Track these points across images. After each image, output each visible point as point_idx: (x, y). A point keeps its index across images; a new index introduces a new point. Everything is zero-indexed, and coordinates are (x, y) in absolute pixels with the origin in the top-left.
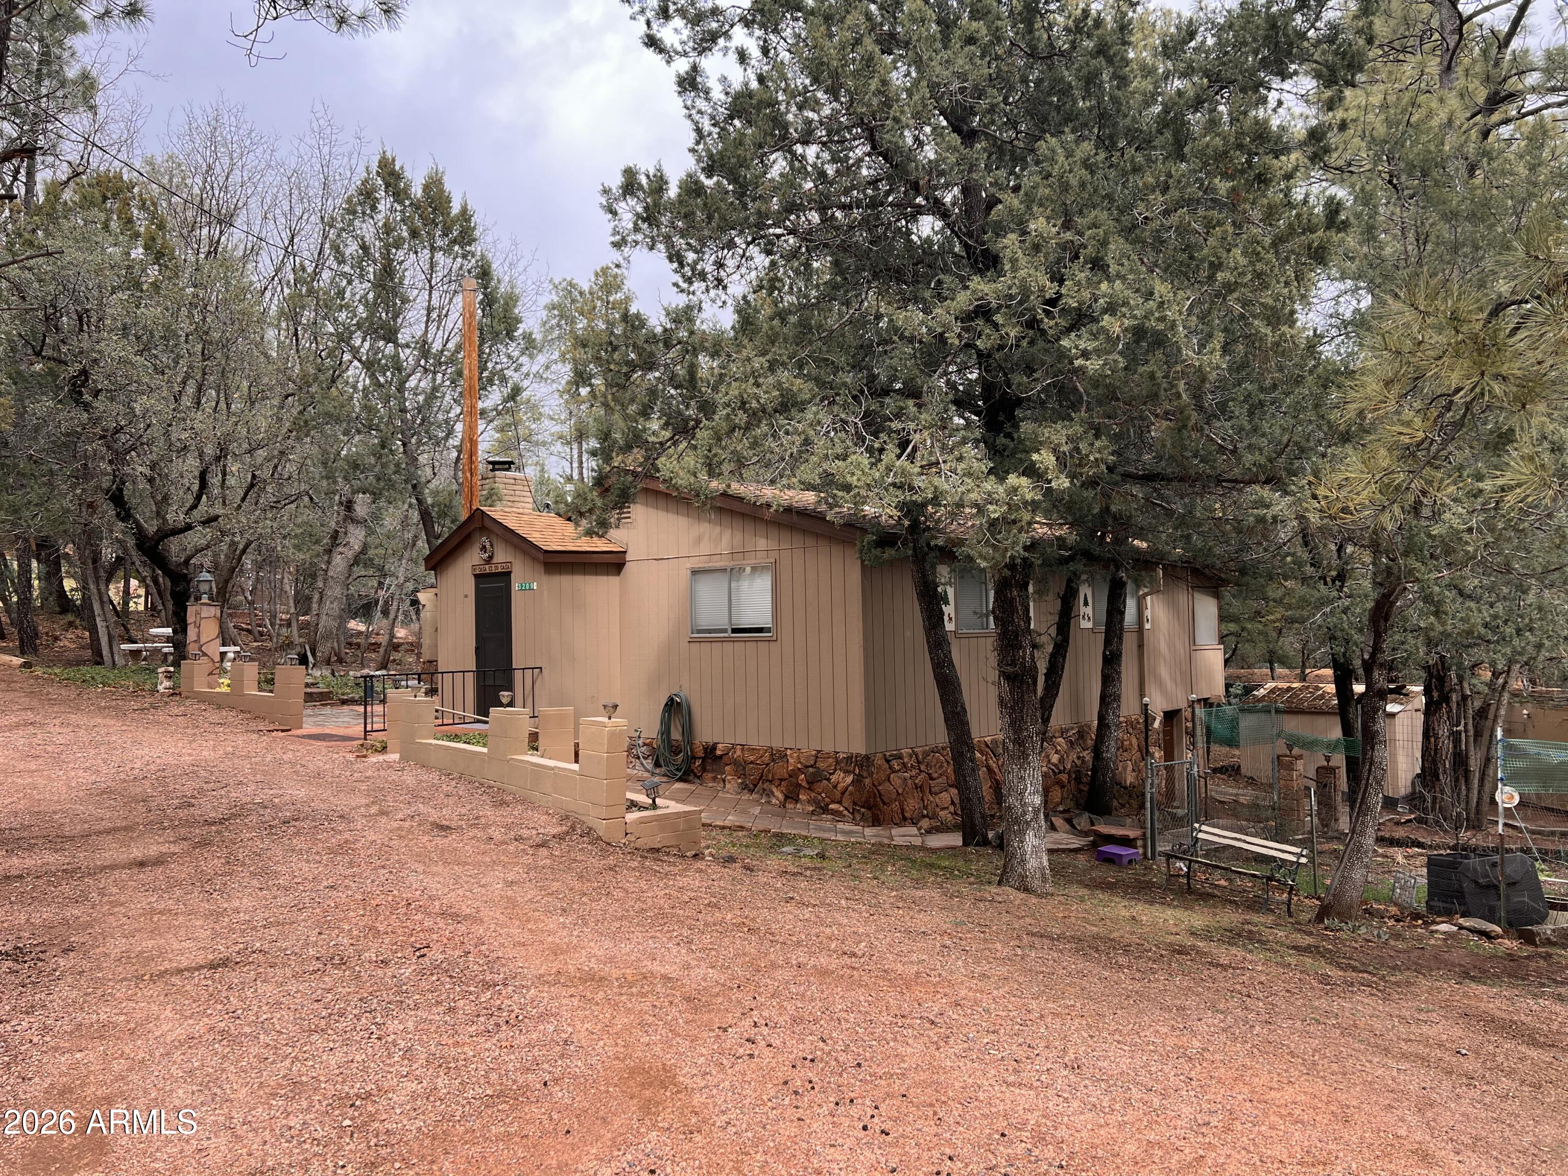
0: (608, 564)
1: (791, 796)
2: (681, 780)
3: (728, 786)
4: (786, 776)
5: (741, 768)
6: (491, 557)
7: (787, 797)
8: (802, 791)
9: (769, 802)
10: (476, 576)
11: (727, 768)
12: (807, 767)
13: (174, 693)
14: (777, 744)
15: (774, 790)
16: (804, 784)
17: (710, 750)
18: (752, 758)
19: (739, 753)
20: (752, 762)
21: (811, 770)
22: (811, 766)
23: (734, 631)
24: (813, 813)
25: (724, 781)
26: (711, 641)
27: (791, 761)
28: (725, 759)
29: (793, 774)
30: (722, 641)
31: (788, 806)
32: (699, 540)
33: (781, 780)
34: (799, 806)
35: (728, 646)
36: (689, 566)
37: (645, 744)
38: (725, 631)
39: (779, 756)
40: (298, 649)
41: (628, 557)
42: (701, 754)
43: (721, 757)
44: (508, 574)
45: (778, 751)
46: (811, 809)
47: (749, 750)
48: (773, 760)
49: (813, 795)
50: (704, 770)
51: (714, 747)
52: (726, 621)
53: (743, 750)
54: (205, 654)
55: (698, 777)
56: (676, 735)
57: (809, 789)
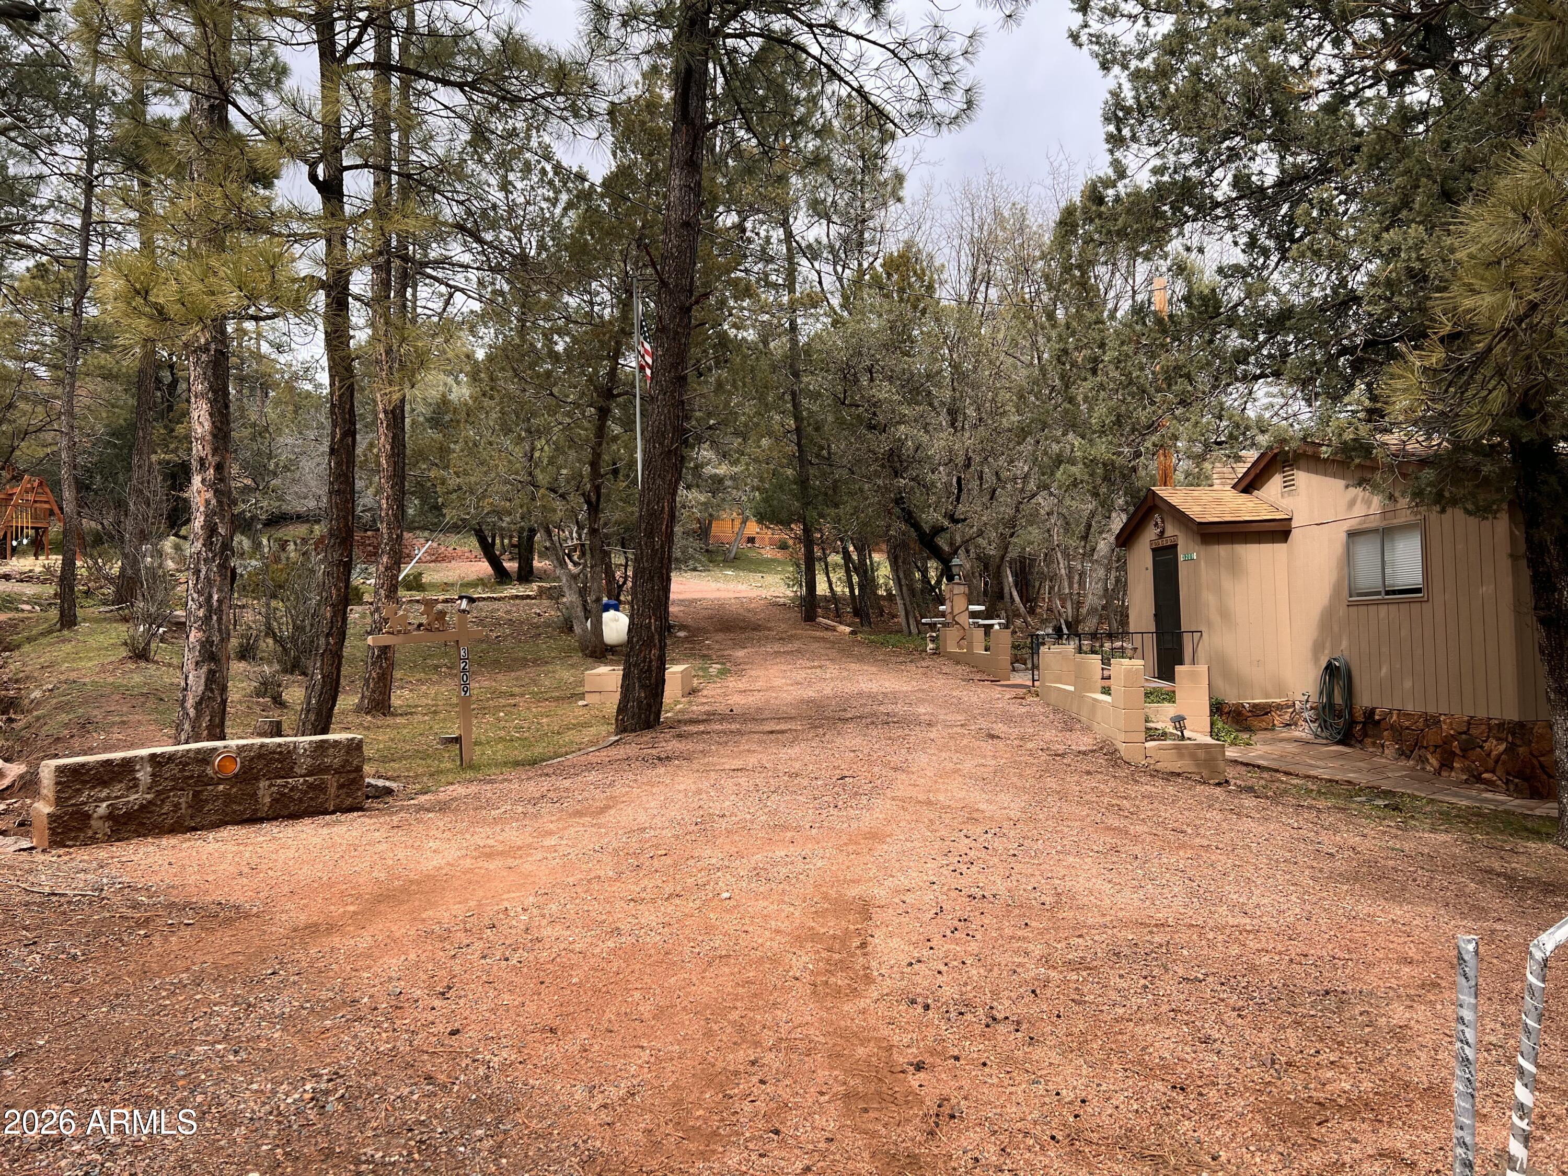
0: (1273, 533)
1: (1446, 764)
2: (1339, 743)
3: (1386, 751)
4: (1440, 743)
5: (1398, 733)
6: (1162, 532)
7: (1442, 765)
8: (1456, 759)
9: (1423, 769)
10: (1154, 550)
11: (1386, 733)
12: (1461, 733)
13: (936, 653)
14: (1431, 710)
15: (1429, 756)
16: (1458, 751)
17: (1370, 713)
18: (1407, 723)
19: (1395, 717)
20: (1407, 728)
21: (1464, 736)
22: (1464, 733)
23: (1388, 593)
24: (1466, 781)
25: (1383, 746)
26: (1367, 604)
27: (1444, 727)
28: (1383, 723)
29: (1448, 740)
30: (1377, 603)
31: (1444, 774)
32: (1352, 503)
33: (1436, 747)
34: (1453, 774)
35: (1383, 609)
36: (1345, 528)
37: (1312, 708)
38: (1378, 593)
39: (1432, 721)
40: (1055, 622)
41: (1294, 524)
42: (1361, 719)
43: (1379, 721)
44: (1175, 546)
45: (1431, 716)
46: (1465, 777)
47: (1405, 715)
48: (1428, 726)
49: (1467, 763)
50: (1366, 735)
51: (1372, 711)
52: (1380, 583)
53: (1398, 715)
54: (957, 623)
55: (1360, 742)
56: (1338, 699)
57: (1463, 756)
